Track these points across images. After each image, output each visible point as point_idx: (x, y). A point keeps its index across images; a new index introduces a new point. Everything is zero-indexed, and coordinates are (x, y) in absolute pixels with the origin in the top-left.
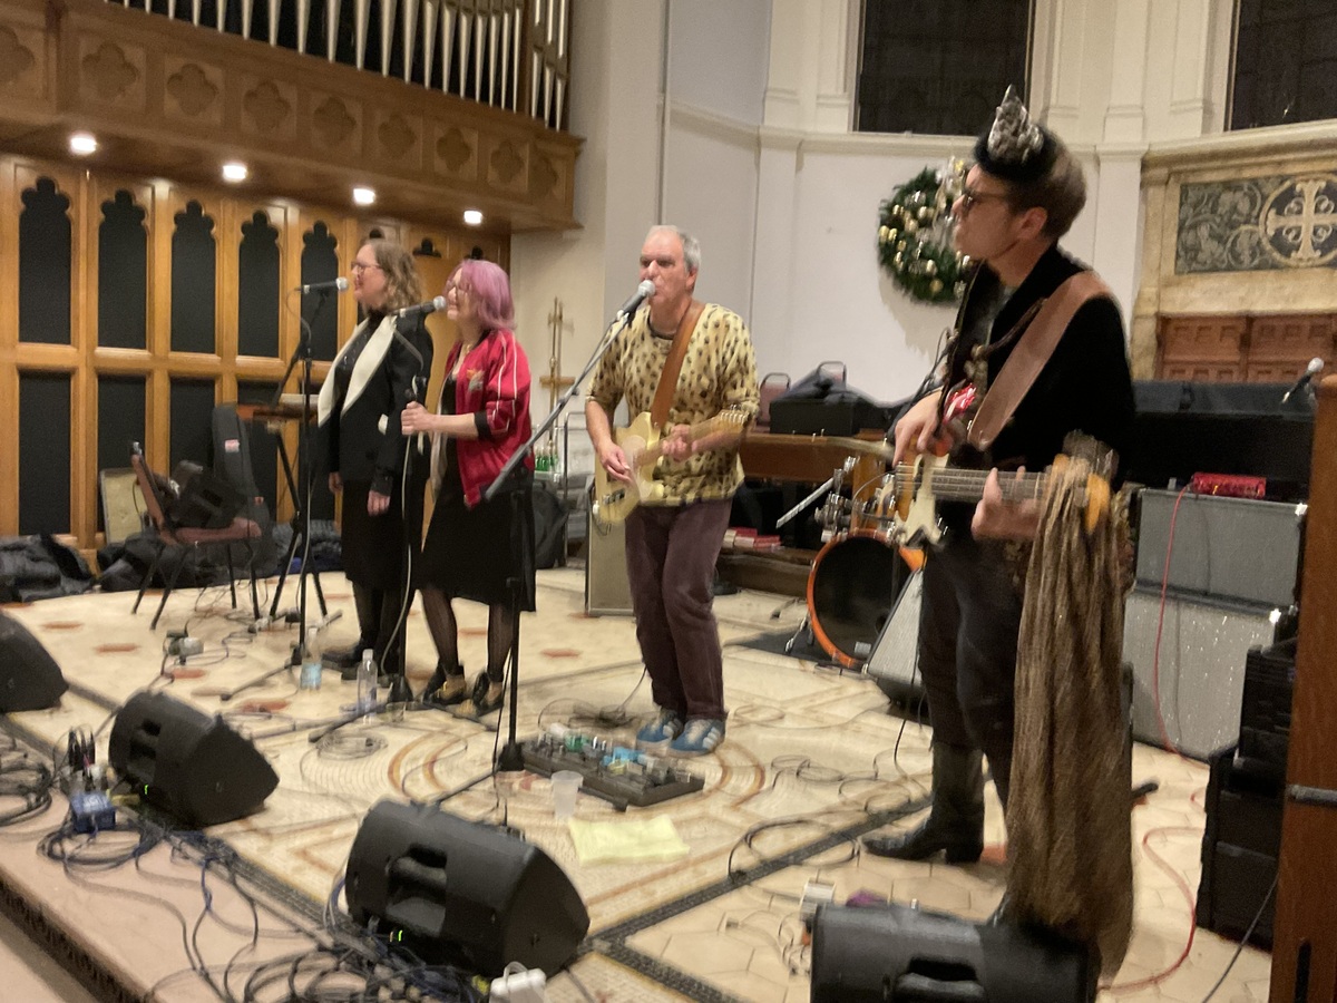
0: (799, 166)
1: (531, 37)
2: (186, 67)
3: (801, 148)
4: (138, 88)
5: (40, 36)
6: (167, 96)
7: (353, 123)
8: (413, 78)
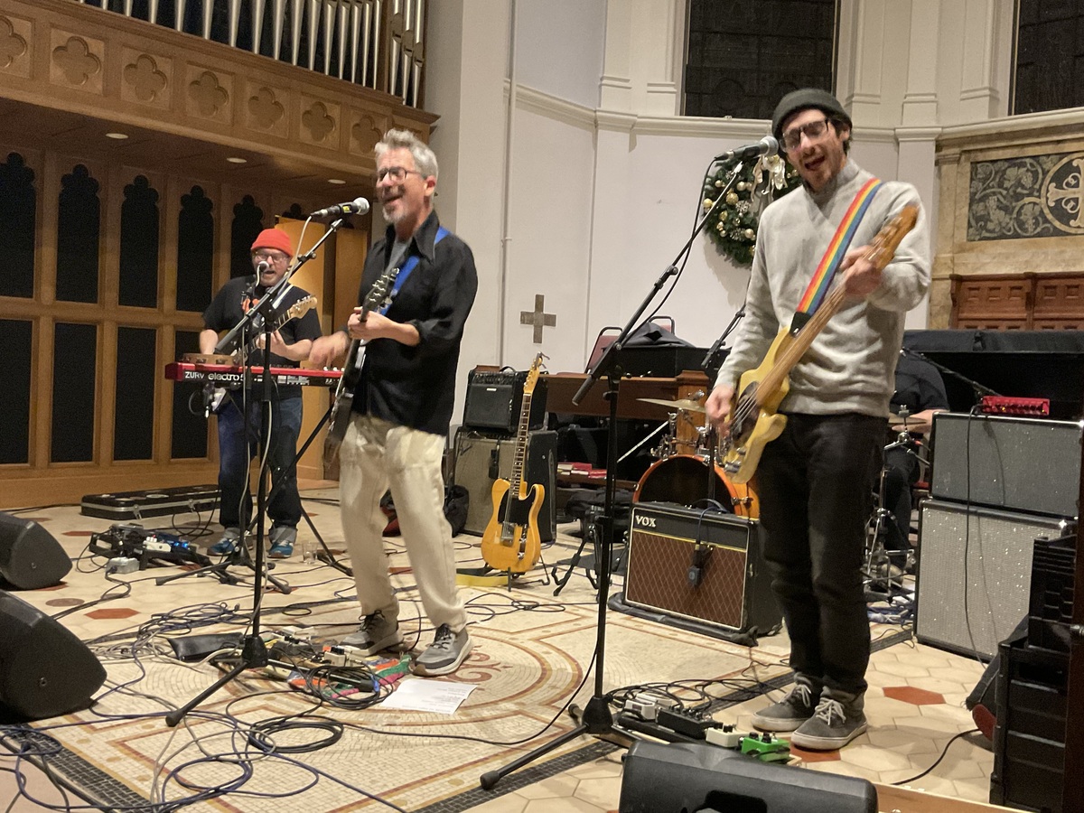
0: (632, 145)
1: (390, 25)
2: (72, 39)
3: (634, 128)
6: (53, 65)
7: (226, 93)
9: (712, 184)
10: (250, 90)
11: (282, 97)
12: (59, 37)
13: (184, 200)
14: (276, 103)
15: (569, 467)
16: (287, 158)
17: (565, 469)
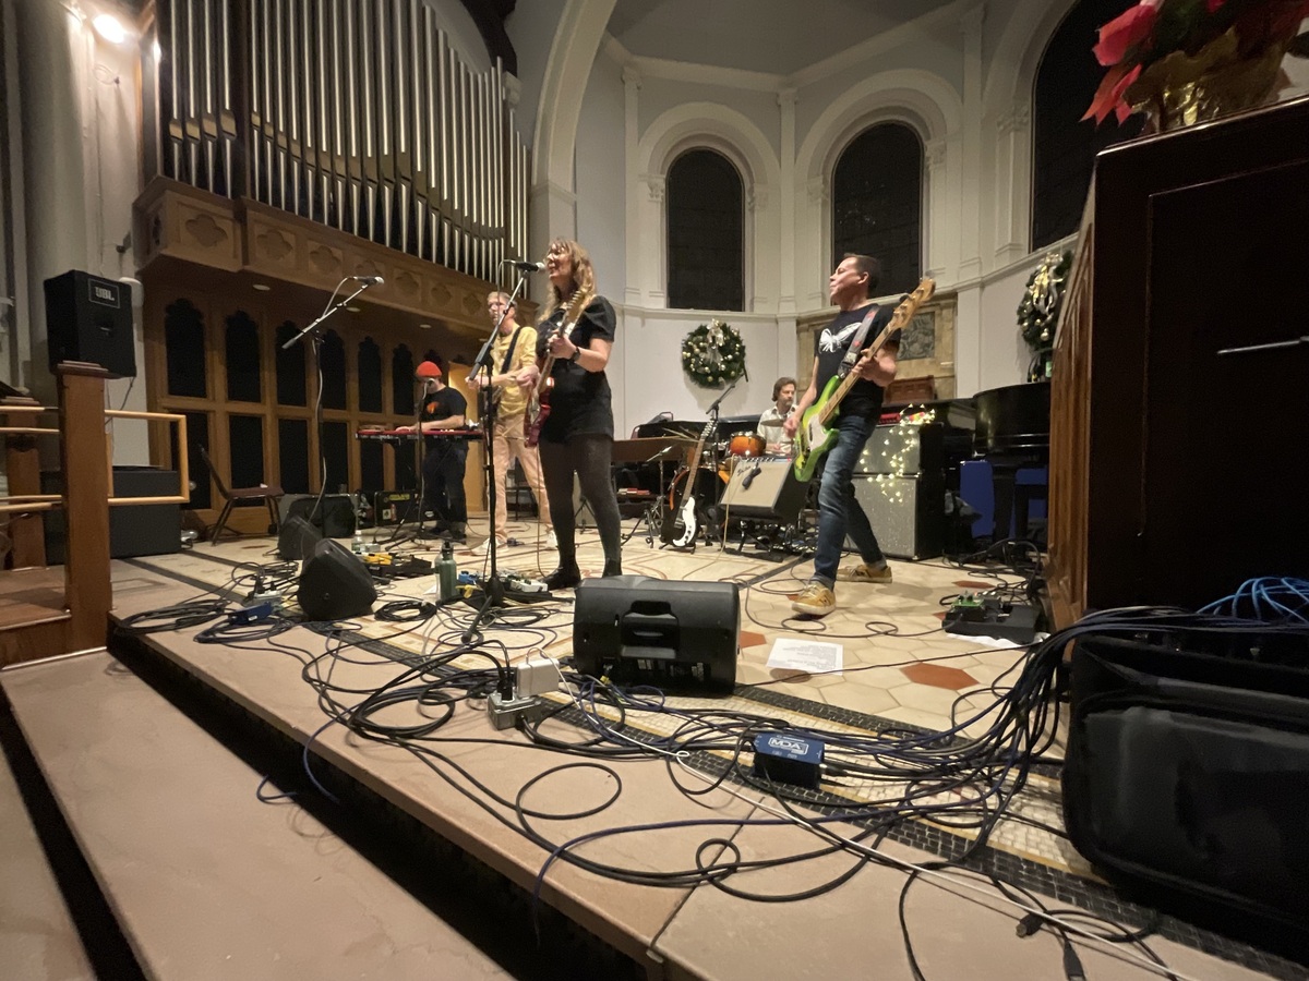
0: (643, 324)
1: (510, 252)
2: (321, 247)
3: (644, 315)
4: (291, 256)
5: (231, 223)
6: (310, 262)
7: (417, 285)
8: (449, 264)
9: (686, 343)
10: (432, 285)
11: (451, 289)
12: (313, 246)
13: (395, 351)
14: (448, 293)
15: (626, 490)
16: (454, 324)
17: (623, 491)
